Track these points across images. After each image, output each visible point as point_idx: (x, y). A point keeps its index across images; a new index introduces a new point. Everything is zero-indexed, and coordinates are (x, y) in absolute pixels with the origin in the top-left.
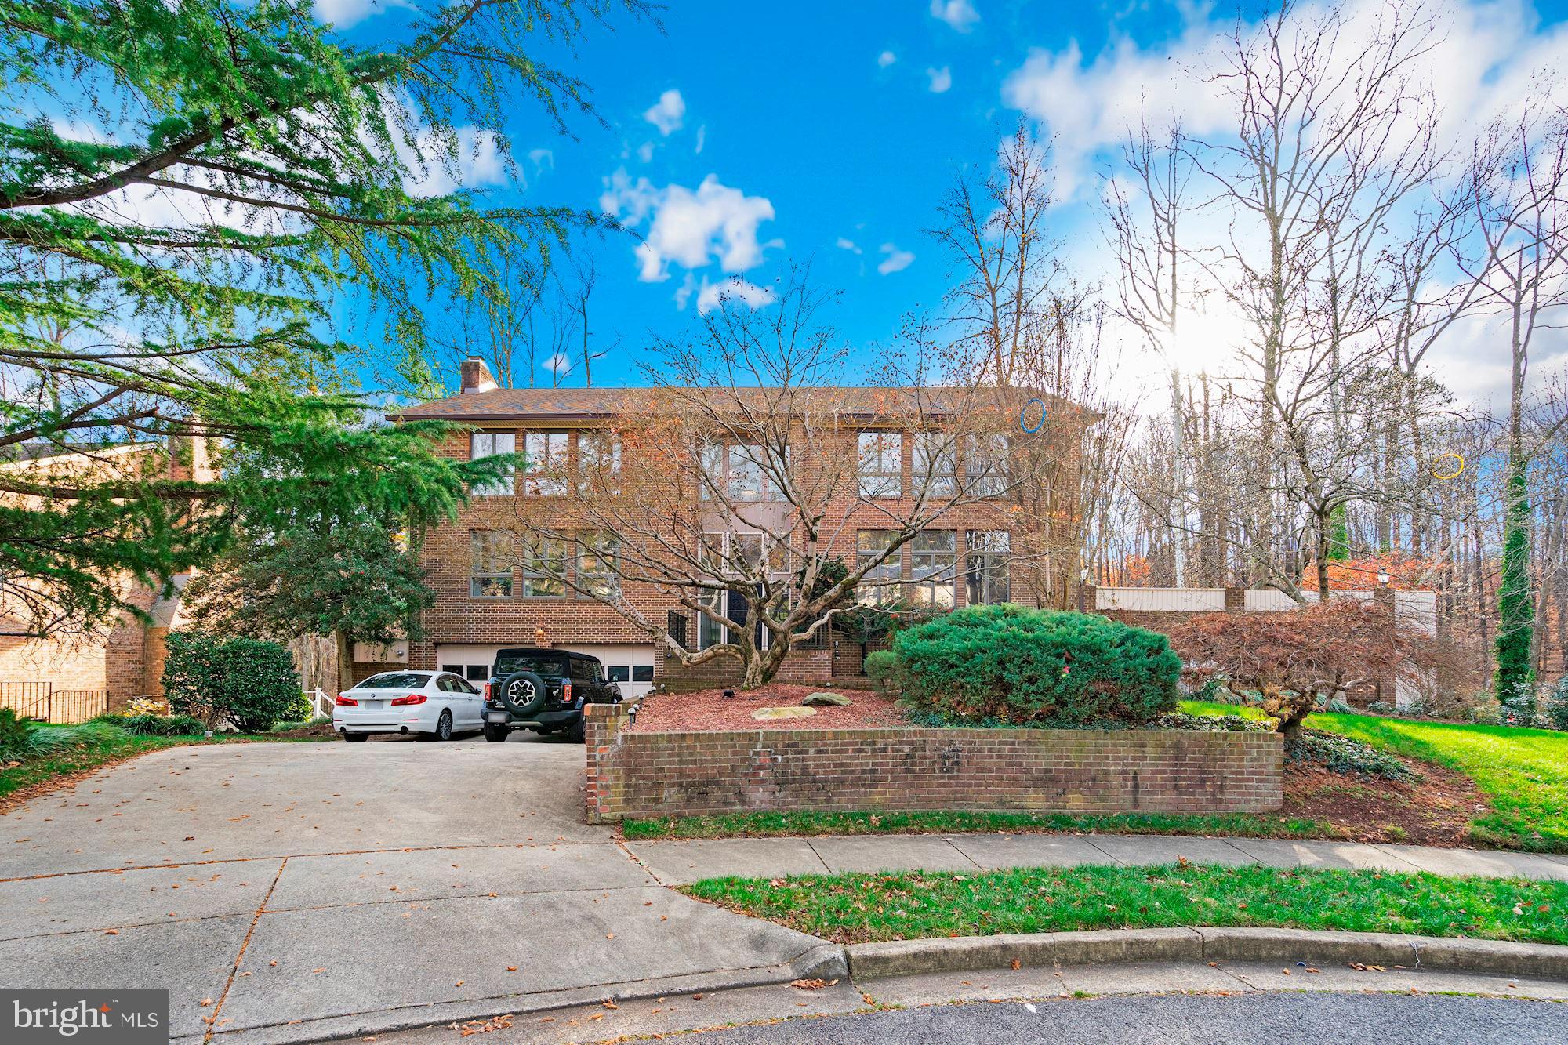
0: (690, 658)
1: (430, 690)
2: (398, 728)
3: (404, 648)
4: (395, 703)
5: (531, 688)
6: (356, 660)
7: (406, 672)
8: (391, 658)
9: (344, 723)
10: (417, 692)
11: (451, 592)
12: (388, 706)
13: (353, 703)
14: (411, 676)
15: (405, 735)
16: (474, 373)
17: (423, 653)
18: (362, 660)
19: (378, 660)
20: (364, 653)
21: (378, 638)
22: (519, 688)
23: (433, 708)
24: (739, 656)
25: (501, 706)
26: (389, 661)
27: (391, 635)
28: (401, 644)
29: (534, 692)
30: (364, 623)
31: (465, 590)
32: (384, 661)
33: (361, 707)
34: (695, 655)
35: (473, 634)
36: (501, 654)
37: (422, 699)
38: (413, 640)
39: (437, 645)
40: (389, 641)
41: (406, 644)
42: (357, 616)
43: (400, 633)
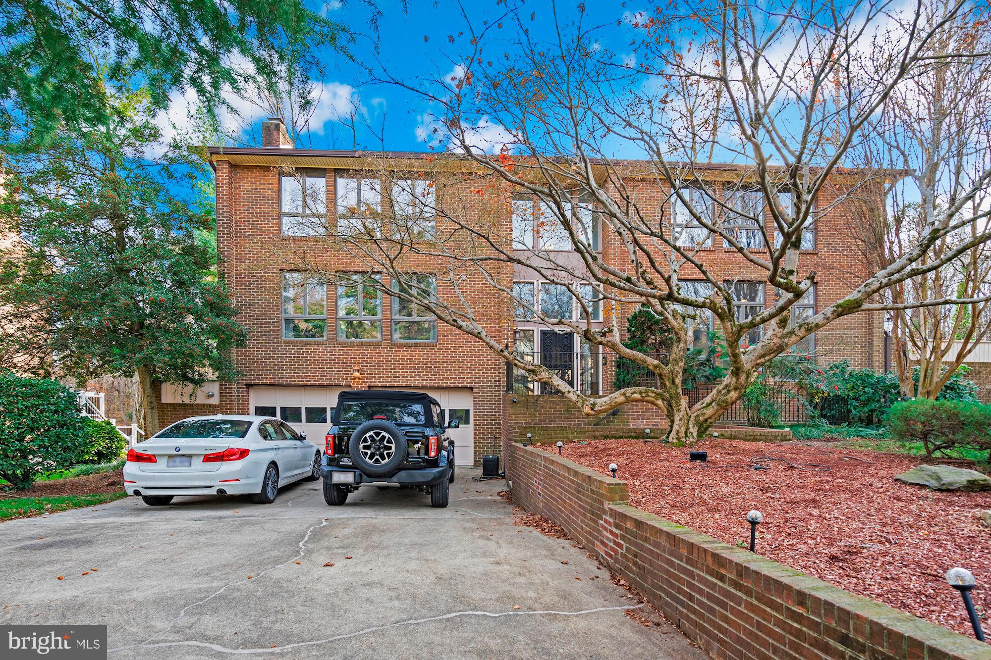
0: (594, 405)
1: (252, 441)
2: (213, 492)
3: (215, 389)
4: (208, 459)
5: (389, 441)
6: (164, 400)
7: (219, 417)
8: (200, 400)
9: (139, 485)
10: (236, 443)
11: (263, 333)
12: (197, 463)
13: (151, 459)
14: (225, 422)
15: (222, 500)
16: (275, 133)
17: (235, 394)
18: (170, 401)
19: (187, 400)
20: (171, 394)
21: (185, 378)
22: (373, 440)
23: (257, 464)
24: (660, 402)
25: (346, 461)
26: (198, 402)
27: (200, 375)
28: (211, 384)
29: (393, 446)
30: (167, 359)
31: (278, 331)
32: (193, 402)
33: (162, 464)
34: (599, 401)
35: (287, 375)
36: (343, 397)
37: (244, 453)
38: (224, 380)
39: (249, 386)
40: (198, 382)
41: (217, 385)
42: (158, 351)
43: (210, 373)
